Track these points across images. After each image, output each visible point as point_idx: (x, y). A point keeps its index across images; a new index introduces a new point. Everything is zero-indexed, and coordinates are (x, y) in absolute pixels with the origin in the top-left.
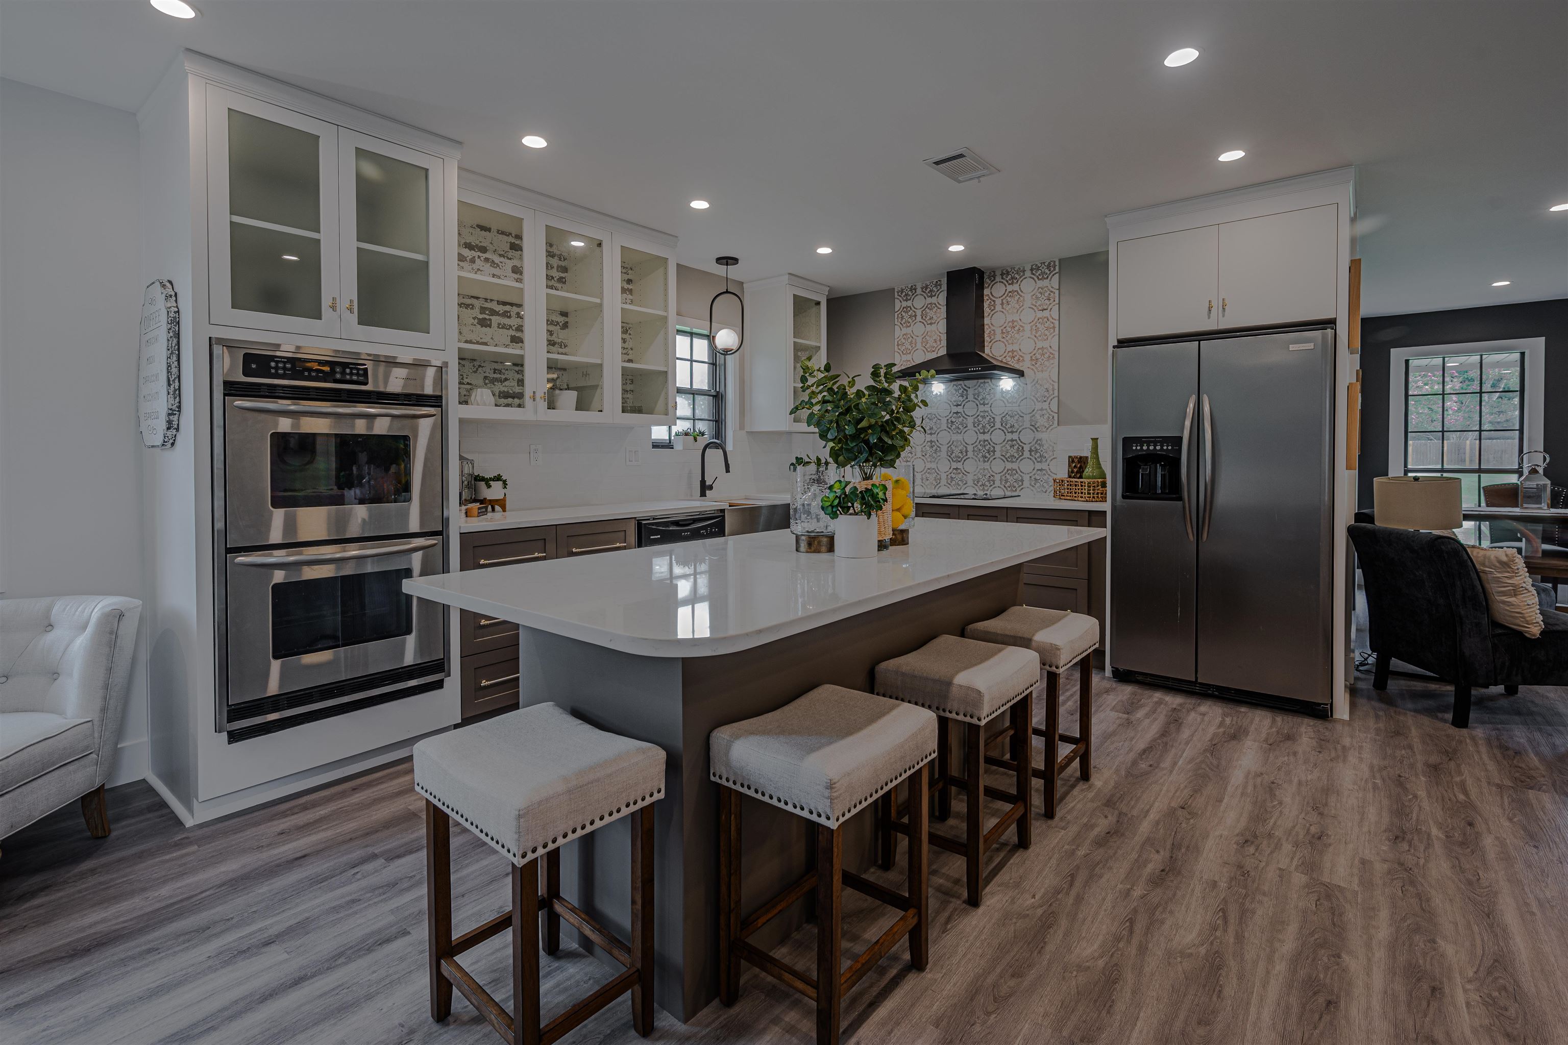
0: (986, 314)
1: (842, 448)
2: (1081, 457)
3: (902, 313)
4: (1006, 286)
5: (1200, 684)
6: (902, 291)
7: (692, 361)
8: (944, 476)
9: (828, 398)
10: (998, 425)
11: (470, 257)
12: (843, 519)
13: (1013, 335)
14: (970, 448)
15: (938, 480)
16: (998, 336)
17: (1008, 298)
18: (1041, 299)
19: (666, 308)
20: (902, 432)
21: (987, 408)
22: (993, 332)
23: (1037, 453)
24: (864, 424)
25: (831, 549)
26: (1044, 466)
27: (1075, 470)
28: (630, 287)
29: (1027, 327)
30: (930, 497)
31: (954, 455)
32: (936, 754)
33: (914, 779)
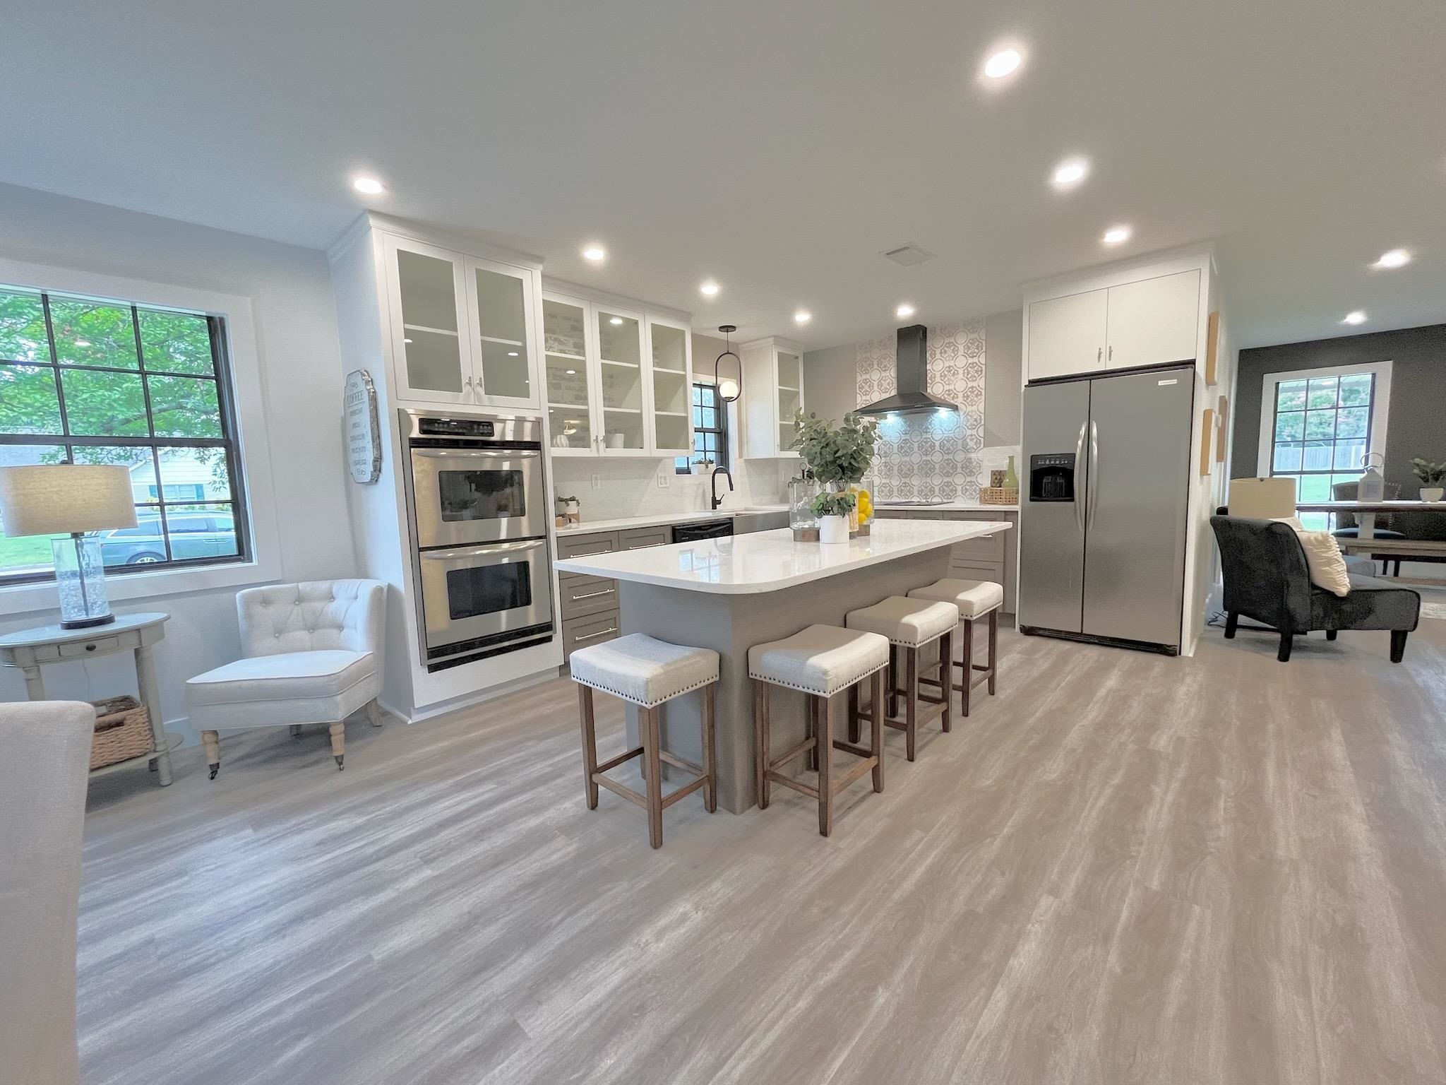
0: (928, 362)
1: (824, 471)
2: (1001, 471)
3: (863, 363)
4: (943, 339)
5: (1085, 635)
6: (862, 344)
7: (702, 406)
8: (895, 489)
9: (814, 436)
12: (826, 517)
13: (949, 377)
14: (916, 467)
15: (891, 492)
17: (945, 348)
18: (971, 348)
19: (684, 370)
20: (866, 458)
21: (929, 435)
22: (933, 376)
23: (969, 469)
24: (839, 454)
25: (818, 539)
26: (973, 479)
27: (996, 481)
28: (659, 354)
29: (961, 371)
30: (885, 504)
31: (903, 472)
32: (888, 663)
33: (874, 677)
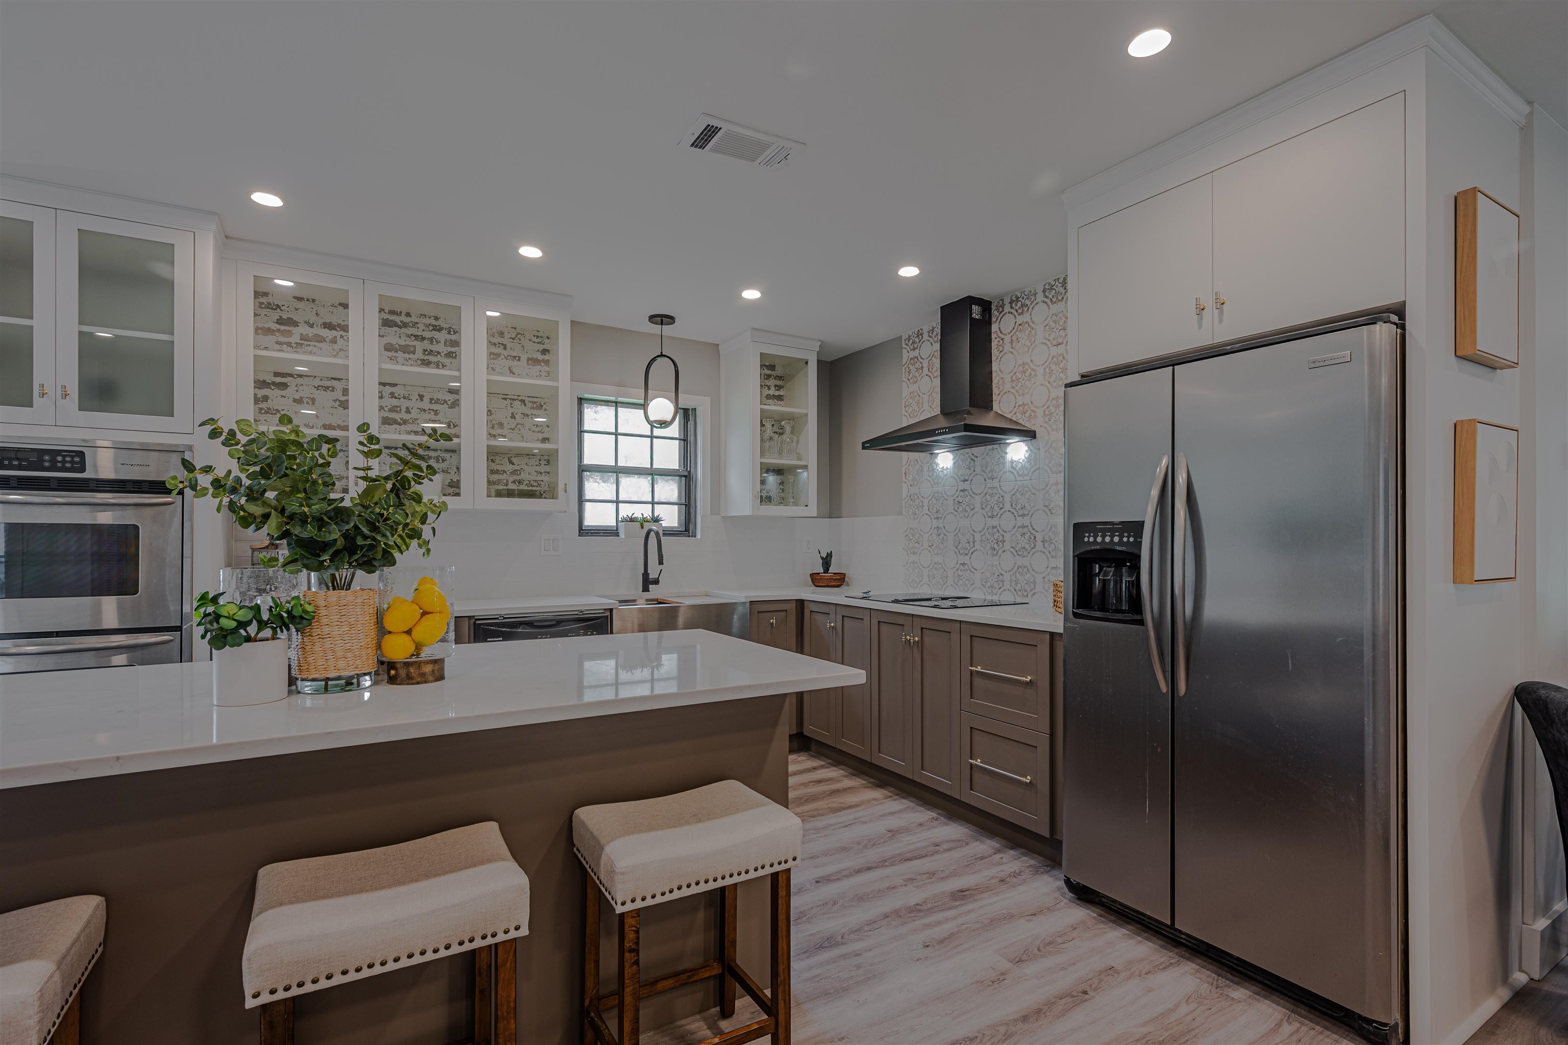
0: (994, 358)
3: (910, 366)
4: (1015, 317)
6: (909, 339)
10: (1007, 506)
11: (330, 337)
13: (1023, 382)
14: (978, 537)
16: (1008, 387)
17: (1017, 333)
18: (1055, 330)
19: (556, 379)
21: (995, 484)
22: (1001, 381)
28: (546, 357)
29: (1040, 371)
30: (893, 602)
31: (961, 545)
